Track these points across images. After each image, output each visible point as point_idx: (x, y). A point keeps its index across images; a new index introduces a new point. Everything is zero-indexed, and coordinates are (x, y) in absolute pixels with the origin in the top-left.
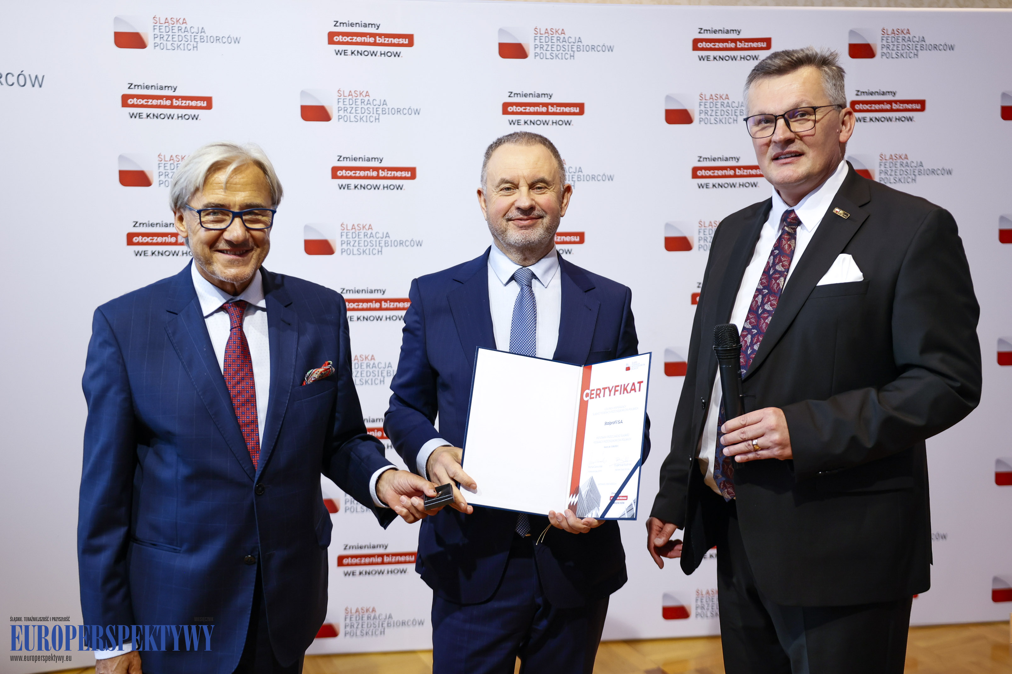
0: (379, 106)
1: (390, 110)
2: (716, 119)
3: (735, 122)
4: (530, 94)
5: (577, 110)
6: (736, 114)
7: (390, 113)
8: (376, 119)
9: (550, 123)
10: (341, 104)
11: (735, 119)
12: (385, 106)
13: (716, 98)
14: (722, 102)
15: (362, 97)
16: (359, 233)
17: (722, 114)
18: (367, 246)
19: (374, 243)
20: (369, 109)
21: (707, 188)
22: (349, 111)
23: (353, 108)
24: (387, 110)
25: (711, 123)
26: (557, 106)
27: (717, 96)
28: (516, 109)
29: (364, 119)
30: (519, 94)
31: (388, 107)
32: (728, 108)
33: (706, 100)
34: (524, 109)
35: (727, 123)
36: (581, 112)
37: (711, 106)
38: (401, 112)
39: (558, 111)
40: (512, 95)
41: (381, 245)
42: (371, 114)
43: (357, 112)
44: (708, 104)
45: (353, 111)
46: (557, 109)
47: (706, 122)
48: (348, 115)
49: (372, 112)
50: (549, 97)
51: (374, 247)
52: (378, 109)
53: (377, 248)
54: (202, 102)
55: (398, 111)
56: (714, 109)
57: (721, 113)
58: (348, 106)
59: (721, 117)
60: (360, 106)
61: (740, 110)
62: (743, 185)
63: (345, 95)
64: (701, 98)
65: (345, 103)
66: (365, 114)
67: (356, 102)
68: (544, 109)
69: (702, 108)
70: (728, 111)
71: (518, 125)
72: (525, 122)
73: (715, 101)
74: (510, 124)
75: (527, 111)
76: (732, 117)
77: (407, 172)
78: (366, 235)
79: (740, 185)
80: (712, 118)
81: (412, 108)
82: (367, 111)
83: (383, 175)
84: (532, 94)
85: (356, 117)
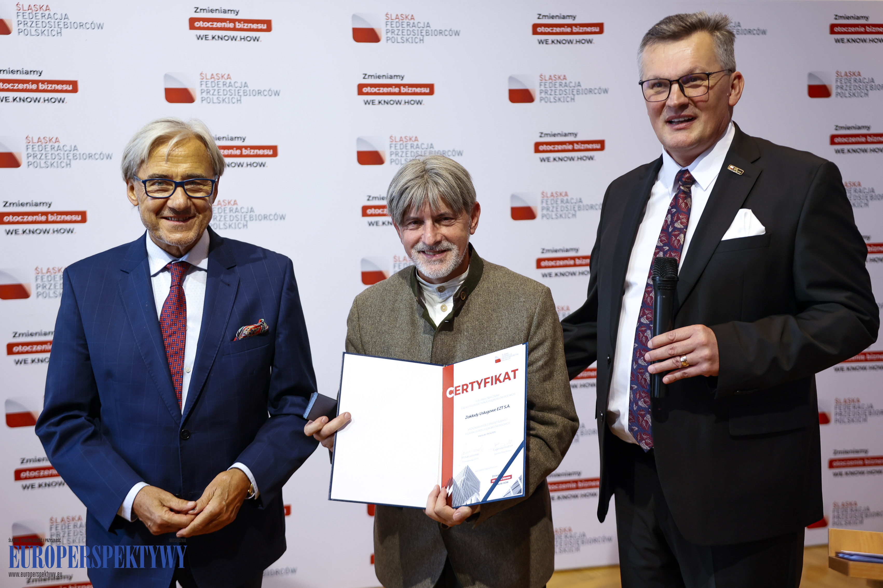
0: (241, 87)
1: (251, 91)
2: (556, 98)
3: (573, 100)
4: (383, 76)
5: (427, 90)
6: (574, 93)
7: (251, 94)
8: (238, 101)
9: (403, 102)
10: (204, 87)
11: (573, 98)
12: (246, 88)
13: (555, 79)
14: (560, 82)
15: (223, 80)
16: (224, 208)
17: (561, 93)
18: (233, 220)
19: (239, 217)
20: (231, 91)
21: (548, 161)
22: (211, 92)
23: (215, 90)
24: (248, 92)
25: (551, 102)
26: (409, 87)
27: (556, 77)
28: (370, 90)
29: (227, 100)
30: (373, 76)
31: (249, 89)
32: (566, 88)
33: (545, 80)
34: (378, 90)
35: (565, 101)
36: (431, 93)
37: (551, 86)
38: (262, 93)
39: (410, 91)
40: (367, 77)
41: (246, 219)
42: (233, 96)
43: (220, 94)
44: (547, 84)
45: (216, 93)
46: (408, 90)
47: (546, 101)
48: (211, 97)
49: (234, 94)
50: (401, 78)
51: (239, 221)
52: (239, 91)
53: (242, 222)
54: (68, 85)
55: (258, 93)
56: (553, 88)
57: (559, 92)
58: (211, 88)
59: (560, 96)
60: (222, 89)
61: (577, 89)
62: (581, 158)
63: (207, 78)
64: (541, 79)
65: (208, 86)
66: (228, 96)
67: (218, 84)
68: (397, 90)
69: (543, 88)
70: (566, 91)
71: (373, 104)
72: (380, 102)
73: (554, 81)
74: (366, 104)
75: (381, 91)
76: (569, 96)
77: (269, 150)
78: (232, 210)
79: (578, 158)
80: (552, 97)
81: (272, 89)
82: (229, 93)
83: (246, 154)
84: (385, 76)
85: (219, 99)
